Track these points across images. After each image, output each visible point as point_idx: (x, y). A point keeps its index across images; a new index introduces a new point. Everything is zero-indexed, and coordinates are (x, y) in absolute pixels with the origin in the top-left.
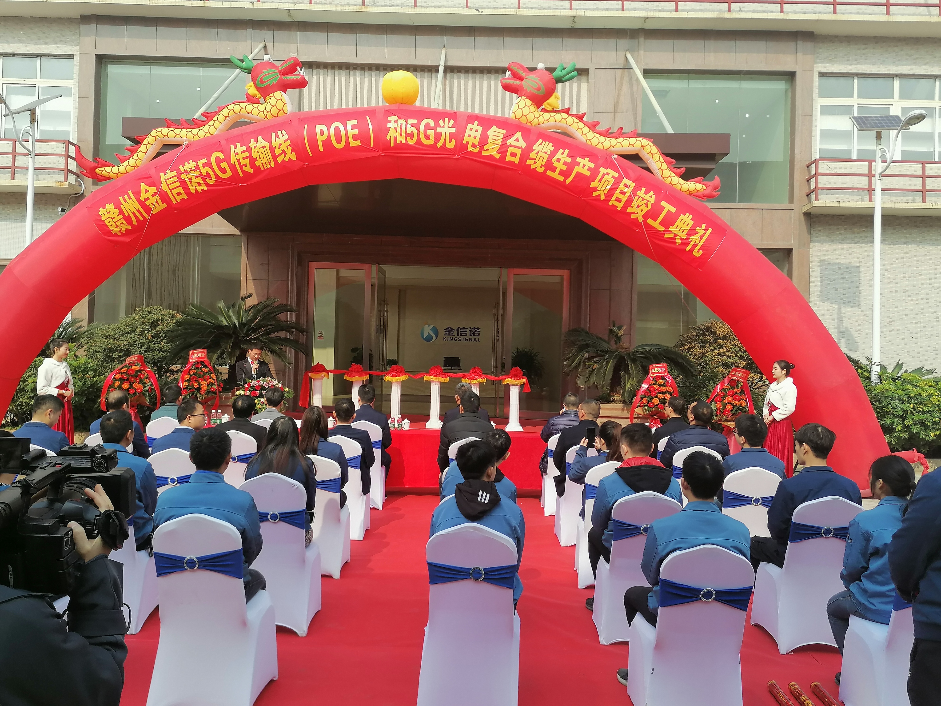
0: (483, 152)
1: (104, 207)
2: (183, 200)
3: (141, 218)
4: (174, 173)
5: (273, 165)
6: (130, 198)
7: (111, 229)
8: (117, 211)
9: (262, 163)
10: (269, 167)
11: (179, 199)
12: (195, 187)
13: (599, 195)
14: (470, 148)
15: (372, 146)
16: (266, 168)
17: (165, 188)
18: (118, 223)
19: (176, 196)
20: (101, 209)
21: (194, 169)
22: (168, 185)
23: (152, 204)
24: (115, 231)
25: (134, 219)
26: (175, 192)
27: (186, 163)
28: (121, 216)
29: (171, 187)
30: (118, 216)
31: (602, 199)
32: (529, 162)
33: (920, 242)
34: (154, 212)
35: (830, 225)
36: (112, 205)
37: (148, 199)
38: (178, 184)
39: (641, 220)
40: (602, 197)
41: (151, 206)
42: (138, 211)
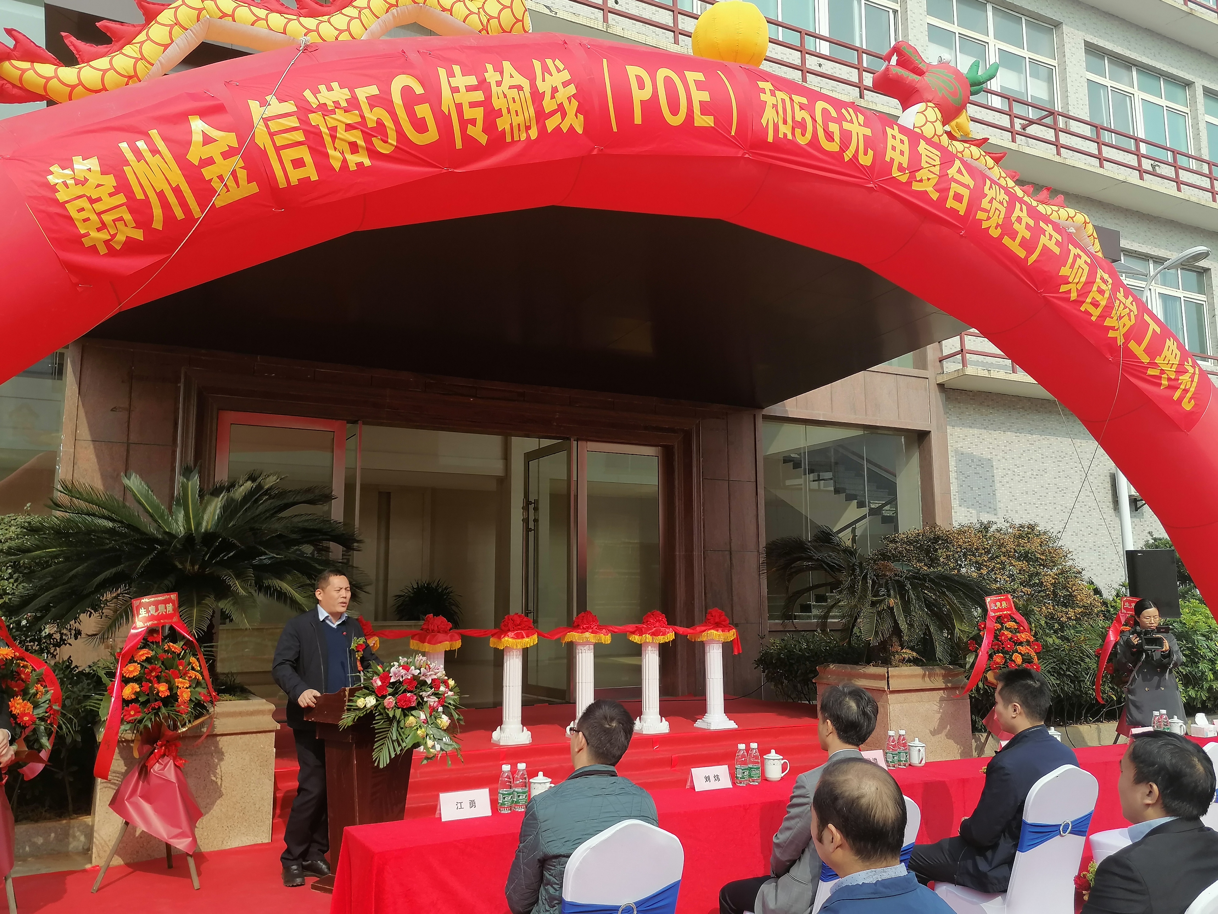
0: (914, 183)
1: (67, 164)
2: (305, 182)
3: (179, 214)
4: (290, 107)
5: (534, 134)
6: (155, 151)
7: (83, 232)
8: (110, 181)
9: (511, 125)
10: (523, 137)
11: (295, 176)
12: (342, 153)
13: (1069, 291)
14: (895, 173)
15: (733, 133)
16: (516, 138)
17: (262, 139)
18: (108, 218)
19: (289, 167)
20: (55, 168)
21: (344, 104)
22: (272, 135)
23: (221, 178)
24: (93, 239)
25: (157, 212)
26: (288, 155)
27: (322, 88)
28: (121, 199)
29: (280, 140)
30: (111, 195)
31: (1072, 299)
32: (980, 215)
33: (1043, 431)
34: (219, 201)
35: (959, 403)
36: (93, 163)
37: (210, 161)
38: (299, 136)
39: (1120, 341)
40: (1074, 296)
41: (217, 185)
42: (177, 191)
